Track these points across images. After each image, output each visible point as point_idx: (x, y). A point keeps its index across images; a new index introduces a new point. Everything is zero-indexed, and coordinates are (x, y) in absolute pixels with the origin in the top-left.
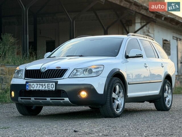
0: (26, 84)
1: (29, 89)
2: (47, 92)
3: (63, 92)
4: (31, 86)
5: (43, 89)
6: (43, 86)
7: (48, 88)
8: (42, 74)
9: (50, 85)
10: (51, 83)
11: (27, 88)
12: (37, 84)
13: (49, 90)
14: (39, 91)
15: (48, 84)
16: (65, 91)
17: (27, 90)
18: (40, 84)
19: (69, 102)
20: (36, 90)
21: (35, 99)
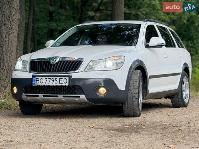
0: (32, 79)
1: (36, 84)
2: (58, 88)
3: (79, 88)
4: (38, 81)
5: (54, 84)
6: (53, 81)
7: (60, 83)
8: (53, 66)
9: (63, 80)
10: (64, 78)
11: (34, 82)
12: (47, 79)
13: (61, 85)
14: (49, 87)
15: (60, 79)
16: (80, 87)
17: (34, 85)
18: (50, 79)
19: (86, 99)
20: (44, 85)
21: (44, 96)
